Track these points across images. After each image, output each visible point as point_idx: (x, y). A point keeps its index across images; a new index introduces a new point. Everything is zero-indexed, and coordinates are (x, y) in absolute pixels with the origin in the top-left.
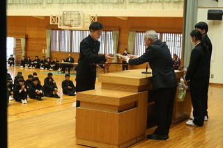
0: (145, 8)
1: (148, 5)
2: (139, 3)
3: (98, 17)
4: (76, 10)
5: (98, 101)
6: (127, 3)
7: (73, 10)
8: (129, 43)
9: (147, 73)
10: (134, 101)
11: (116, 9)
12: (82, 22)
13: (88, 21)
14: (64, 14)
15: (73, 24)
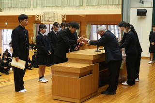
0: (97, 9)
1: (99, 7)
2: (92, 6)
3: (67, 16)
4: (52, 11)
5: (66, 71)
6: (85, 6)
7: (50, 11)
8: (87, 32)
9: (98, 51)
10: (90, 70)
11: (78, 10)
12: (56, 19)
13: (60, 18)
14: (44, 14)
15: (50, 20)
